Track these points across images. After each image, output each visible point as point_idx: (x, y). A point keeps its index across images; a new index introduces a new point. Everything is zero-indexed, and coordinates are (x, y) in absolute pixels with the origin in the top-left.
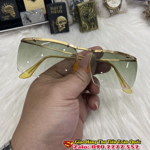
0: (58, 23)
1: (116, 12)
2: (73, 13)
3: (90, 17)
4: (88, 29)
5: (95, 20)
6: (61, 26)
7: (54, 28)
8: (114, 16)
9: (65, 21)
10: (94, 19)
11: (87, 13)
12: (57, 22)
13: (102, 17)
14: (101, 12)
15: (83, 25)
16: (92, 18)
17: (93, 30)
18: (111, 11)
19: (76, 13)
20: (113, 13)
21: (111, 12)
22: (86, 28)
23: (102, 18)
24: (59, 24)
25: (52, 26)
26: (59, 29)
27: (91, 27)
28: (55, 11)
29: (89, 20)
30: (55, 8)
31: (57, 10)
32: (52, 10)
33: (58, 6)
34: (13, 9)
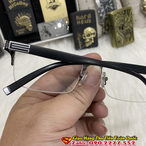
0: (85, 37)
3: (126, 28)
6: (88, 40)
7: (80, 42)
9: (94, 34)
12: (83, 35)
15: (117, 39)
16: (129, 29)
24: (87, 38)
25: (78, 40)
26: (86, 44)
27: (126, 41)
28: (81, 21)
30: (82, 17)
31: (84, 20)
32: (78, 20)
33: (86, 15)
34: (30, 21)
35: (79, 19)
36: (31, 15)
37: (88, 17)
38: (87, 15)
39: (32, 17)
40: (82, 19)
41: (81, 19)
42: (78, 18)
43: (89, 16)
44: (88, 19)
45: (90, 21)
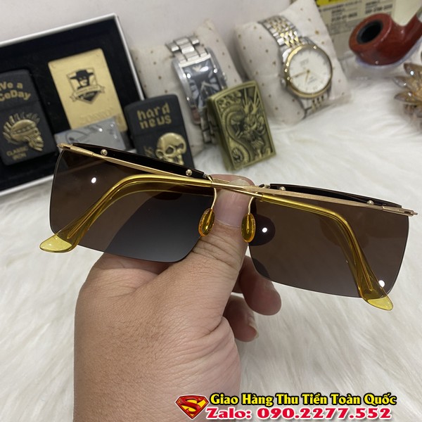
0: (162, 154)
1: (319, 103)
2: (202, 121)
3: (250, 126)
4: (246, 159)
5: (263, 132)
6: (171, 160)
8: (316, 114)
9: (181, 146)
10: (260, 132)
11: (239, 117)
12: (159, 150)
13: (283, 121)
14: (277, 109)
15: (233, 152)
16: (256, 128)
17: (260, 161)
18: (304, 102)
19: (209, 120)
20: (310, 108)
21: (306, 107)
22: (241, 157)
23: (284, 125)
24: (166, 156)
27: (255, 154)
28: (150, 121)
29: (249, 135)
30: (150, 113)
31: (155, 119)
32: (143, 120)
33: (158, 108)
34: (36, 129)
35: (145, 117)
36: (38, 117)
37: (164, 112)
38: (161, 107)
39: (40, 121)
40: (152, 117)
41: (149, 116)
42: (142, 116)
43: (165, 109)
44: (164, 116)
45: (168, 120)
